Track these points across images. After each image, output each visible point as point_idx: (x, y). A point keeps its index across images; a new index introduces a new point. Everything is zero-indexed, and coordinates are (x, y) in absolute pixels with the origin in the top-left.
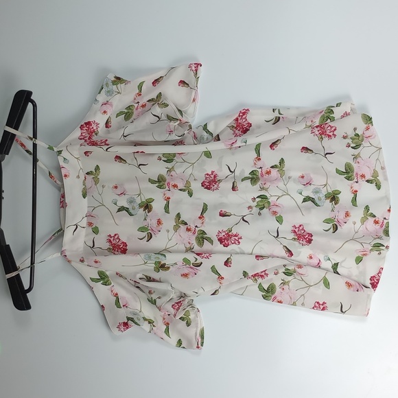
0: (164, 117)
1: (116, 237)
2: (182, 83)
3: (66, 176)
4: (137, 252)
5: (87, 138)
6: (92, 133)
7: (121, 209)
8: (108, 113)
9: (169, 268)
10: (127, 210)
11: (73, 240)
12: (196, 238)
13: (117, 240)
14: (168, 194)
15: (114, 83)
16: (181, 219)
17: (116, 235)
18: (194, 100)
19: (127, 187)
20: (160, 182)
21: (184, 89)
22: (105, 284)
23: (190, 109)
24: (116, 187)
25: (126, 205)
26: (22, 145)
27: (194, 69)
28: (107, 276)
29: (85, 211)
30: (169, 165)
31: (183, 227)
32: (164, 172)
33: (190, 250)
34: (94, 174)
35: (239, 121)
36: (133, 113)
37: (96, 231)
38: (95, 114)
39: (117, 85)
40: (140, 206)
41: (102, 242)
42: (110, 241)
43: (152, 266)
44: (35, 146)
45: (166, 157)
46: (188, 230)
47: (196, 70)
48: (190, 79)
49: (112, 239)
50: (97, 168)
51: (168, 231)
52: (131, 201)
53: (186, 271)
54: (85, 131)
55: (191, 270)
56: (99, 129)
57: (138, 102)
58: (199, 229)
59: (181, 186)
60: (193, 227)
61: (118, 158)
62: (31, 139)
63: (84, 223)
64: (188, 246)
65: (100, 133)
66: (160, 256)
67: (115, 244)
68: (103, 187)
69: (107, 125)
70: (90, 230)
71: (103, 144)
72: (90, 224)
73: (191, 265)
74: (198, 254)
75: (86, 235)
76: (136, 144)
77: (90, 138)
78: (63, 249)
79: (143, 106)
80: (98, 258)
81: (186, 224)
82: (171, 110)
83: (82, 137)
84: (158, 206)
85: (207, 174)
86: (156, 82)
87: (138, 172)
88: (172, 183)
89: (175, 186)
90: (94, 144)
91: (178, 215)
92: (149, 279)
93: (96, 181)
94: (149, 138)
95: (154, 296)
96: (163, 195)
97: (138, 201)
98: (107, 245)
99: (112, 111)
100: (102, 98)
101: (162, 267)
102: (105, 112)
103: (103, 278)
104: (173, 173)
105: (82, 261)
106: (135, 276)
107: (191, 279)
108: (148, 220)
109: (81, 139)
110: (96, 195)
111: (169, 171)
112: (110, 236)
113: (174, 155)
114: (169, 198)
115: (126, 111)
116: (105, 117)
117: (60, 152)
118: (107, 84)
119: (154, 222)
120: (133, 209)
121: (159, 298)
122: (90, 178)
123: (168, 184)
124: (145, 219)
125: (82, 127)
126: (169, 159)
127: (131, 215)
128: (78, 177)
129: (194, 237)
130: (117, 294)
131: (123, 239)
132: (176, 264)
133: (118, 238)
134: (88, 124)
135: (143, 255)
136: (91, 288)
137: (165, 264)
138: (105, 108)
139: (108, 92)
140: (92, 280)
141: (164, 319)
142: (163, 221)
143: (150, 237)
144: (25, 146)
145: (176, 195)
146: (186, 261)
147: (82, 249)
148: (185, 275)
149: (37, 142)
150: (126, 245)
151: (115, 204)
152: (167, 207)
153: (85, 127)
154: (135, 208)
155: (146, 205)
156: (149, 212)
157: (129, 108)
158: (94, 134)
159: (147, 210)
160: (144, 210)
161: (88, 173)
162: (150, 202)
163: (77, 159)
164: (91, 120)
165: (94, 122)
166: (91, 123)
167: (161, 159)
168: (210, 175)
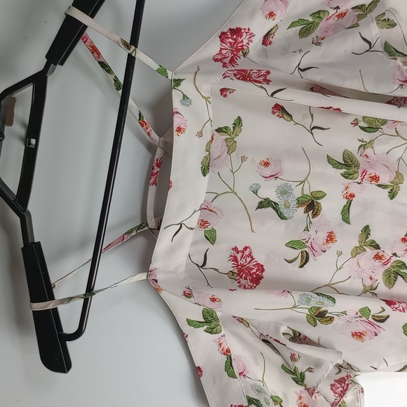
0: (378, 46)
1: (247, 253)
3: (179, 130)
4: (286, 288)
5: (227, 61)
6: (238, 51)
7: (264, 204)
8: (276, 17)
9: (331, 319)
10: (275, 206)
11: (172, 251)
12: (386, 271)
13: (249, 259)
14: (354, 188)
16: (370, 238)
17: (246, 248)
19: (287, 166)
22: (210, 331)
24: (266, 164)
25: (274, 197)
26: (94, 50)
28: (217, 319)
29: (201, 199)
30: (367, 137)
31: (370, 252)
32: (353, 147)
33: (370, 291)
34: (229, 132)
36: (318, 25)
37: (211, 237)
38: (252, 14)
40: (300, 203)
41: (220, 259)
42: (235, 259)
43: (303, 313)
45: (368, 122)
46: (378, 257)
49: (239, 256)
50: (238, 122)
51: (340, 254)
52: (284, 192)
53: (360, 328)
54: (228, 46)
55: (369, 327)
56: (251, 46)
57: (337, 8)
58: (397, 259)
59: (385, 179)
60: (388, 254)
61: (280, 110)
62: (127, 46)
63: (194, 222)
64: (368, 283)
65: (252, 54)
66: (326, 300)
67: (243, 266)
68: (243, 159)
69: (266, 40)
70: (201, 233)
71: (261, 79)
72: (203, 223)
73: (371, 319)
75: (194, 243)
76: (316, 88)
77: (232, 61)
78: (152, 267)
79: (342, 15)
80: (218, 294)
81: (377, 247)
83: (220, 57)
84: (331, 207)
87: (307, 141)
88: (371, 172)
89: (375, 178)
90: (244, 76)
91: (366, 230)
92: (297, 338)
93: (231, 147)
95: (301, 366)
96: (344, 187)
97: (297, 193)
98: (228, 266)
99: (283, 15)
101: (320, 316)
102: (271, 15)
103: (210, 321)
104: (369, 151)
105: (188, 295)
106: (277, 330)
107: (369, 344)
108: (312, 232)
109: (216, 60)
110: (225, 172)
111: (364, 146)
112: (235, 249)
113: (384, 122)
114: (352, 196)
115: (311, 19)
116: (270, 24)
117: (178, 82)
119: (323, 236)
120: (287, 206)
121: (310, 370)
122: (221, 138)
123: (364, 172)
124: (307, 229)
125: (223, 37)
126: (372, 126)
127: (282, 217)
128: (200, 134)
129: (383, 269)
130: (228, 351)
131: (259, 258)
132: (345, 313)
133: (250, 255)
134: (237, 32)
136: (183, 337)
137: (326, 311)
138: (273, 5)
140: (190, 322)
141: (300, 398)
142: (338, 236)
143: (305, 260)
144: (99, 54)
145: (367, 193)
146: (365, 312)
148: (358, 335)
149: (140, 56)
150: (263, 270)
151: (256, 192)
152: (346, 212)
153: (229, 38)
154: (290, 205)
155: (310, 202)
156: (315, 215)
157: (317, 15)
158: (241, 53)
159: (310, 213)
160: (306, 211)
161: (219, 130)
162: (318, 198)
163: (206, 99)
164: (243, 25)
165: (247, 31)
166: (243, 31)
167: (357, 124)
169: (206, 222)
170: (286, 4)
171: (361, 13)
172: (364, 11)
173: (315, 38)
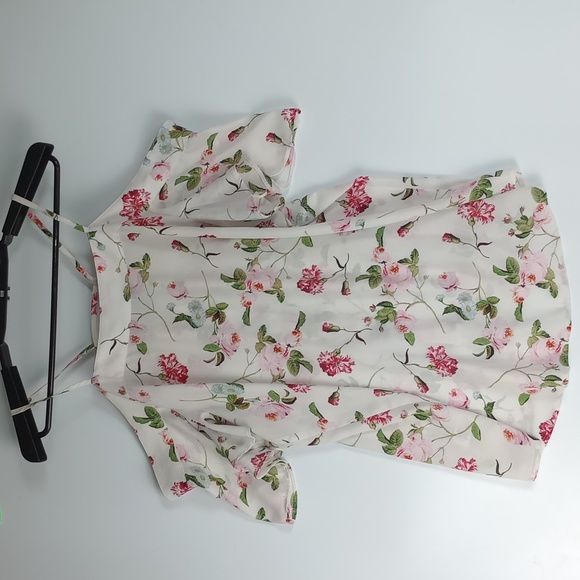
0: (244, 186)
1: (172, 358)
2: (272, 136)
3: (100, 268)
4: (202, 381)
5: (132, 214)
6: (140, 206)
7: (180, 318)
8: (163, 178)
9: (247, 405)
10: (188, 319)
11: (110, 362)
12: (289, 361)
13: (174, 363)
14: (249, 298)
15: (173, 135)
16: (267, 334)
17: (171, 355)
18: (289, 162)
19: (190, 285)
20: (237, 280)
21: (274, 146)
22: (155, 426)
23: (282, 175)
24: (173, 286)
25: (187, 312)
26: (38, 222)
27: (289, 117)
28: (157, 415)
29: (128, 320)
30: (251, 256)
31: (269, 346)
32: (243, 265)
33: (279, 379)
34: (142, 266)
35: (354, 194)
36: (199, 178)
37: (143, 349)
38: (145, 178)
39: (176, 137)
40: (208, 314)
41: (151, 365)
42: (163, 364)
43: (223, 401)
44: (56, 224)
45: (246, 244)
46: (277, 350)
47: (293, 119)
48: (283, 131)
49: (166, 361)
50: (146, 258)
51: (248, 351)
52: (195, 307)
53: (273, 409)
54: (129, 204)
55: (280, 408)
56: (150, 202)
57: (207, 164)
58: (292, 349)
59: (267, 286)
60: (284, 346)
61: (177, 244)
62: (51, 214)
63: (126, 337)
64: (277, 373)
65: (151, 208)
66: (235, 388)
67: (170, 369)
68: (155, 285)
69: (162, 195)
70: (135, 347)
71: (156, 223)
72: (134, 339)
73: (281, 402)
74: (291, 386)
75: (129, 355)
76: (203, 224)
77: (136, 214)
78: (95, 374)
79: (215, 169)
80: (145, 389)
81: (274, 341)
82: (255, 176)
83: (125, 213)
84: (234, 314)
85: (306, 270)
86: (233, 135)
87: (205, 265)
88: (255, 282)
89: (259, 286)
90: (142, 223)
91: (263, 329)
92: (219, 421)
93: (145, 276)
94: (222, 217)
95: (226, 446)
96: (241, 298)
97: (205, 306)
98: (159, 370)
99: (168, 176)
100: (155, 156)
101: (238, 403)
102: (159, 177)
103: (152, 417)
104: (256, 267)
105: (122, 392)
106: (199, 415)
107: (280, 422)
108: (219, 335)
109: (123, 215)
110: (144, 297)
111: (251, 264)
112: (163, 356)
113: (259, 241)
114: (250, 303)
115: (189, 176)
116: (160, 184)
117: (92, 234)
118: (162, 136)
119: (228, 338)
120: (198, 318)
121: (233, 448)
122: (135, 271)
123: (249, 283)
124: (215, 333)
125: (125, 198)
126: (251, 246)
127: (194, 326)
128: (119, 270)
129: (285, 361)
130: (171, 441)
131: (183, 361)
132: (258, 399)
133: (175, 360)
134: (134, 193)
135: (210, 386)
136: (135, 432)
137: (242, 399)
138: (159, 170)
139: (164, 147)
140: (137, 419)
141: (240, 478)
142: (241, 336)
143: (221, 359)
144: (41, 224)
145: (260, 300)
146: (273, 395)
147: (122, 375)
148: (271, 416)
149: (60, 218)
150: (187, 371)
151: (172, 310)
152: (246, 317)
153: (129, 198)
154: (200, 317)
155: (216, 312)
156: (220, 322)
157: (193, 172)
158: (142, 208)
159: (217, 321)
160: (214, 320)
161: (132, 265)
162: (223, 309)
163: (117, 243)
164: (139, 188)
165: (142, 191)
166: (139, 192)
167: (239, 247)
168: (309, 271)
169: (136, 338)
170: (169, 167)
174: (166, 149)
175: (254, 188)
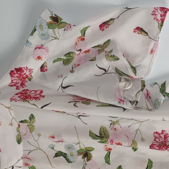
0: (111, 70)
2: (139, 30)
5: (19, 85)
6: (25, 78)
7: (59, 154)
8: (43, 59)
10: (65, 155)
15: (49, 25)
18: (152, 52)
20: (102, 137)
21: (141, 37)
23: (146, 62)
24: (53, 137)
25: (64, 150)
27: (159, 17)
29: (21, 154)
32: (106, 125)
34: (29, 122)
36: (73, 58)
38: (27, 58)
39: (53, 28)
40: (79, 153)
47: (163, 21)
48: (152, 27)
50: (32, 117)
52: (69, 147)
54: (16, 78)
56: (33, 74)
57: (80, 50)
59: (125, 145)
63: (21, 163)
68: (39, 135)
69: (43, 69)
70: (27, 168)
71: (38, 96)
72: (26, 164)
77: (22, 84)
79: (87, 51)
82: (122, 64)
83: (13, 84)
84: (98, 155)
85: (157, 133)
86: (104, 26)
87: (78, 122)
88: (116, 142)
91: (120, 168)
93: (31, 129)
97: (77, 148)
99: (47, 58)
100: (35, 40)
102: (39, 58)
104: (117, 126)
109: (12, 86)
110: (32, 141)
114: (110, 149)
115: (65, 58)
116: (40, 63)
118: (41, 26)
120: (72, 155)
122: (24, 125)
123: (111, 142)
124: (84, 168)
125: (12, 73)
127: (69, 161)
128: (11, 124)
134: (19, 70)
138: (39, 52)
139: (43, 35)
151: (53, 148)
152: (107, 158)
153: (16, 74)
154: (73, 155)
155: (85, 153)
156: (88, 160)
157: (68, 55)
158: (27, 79)
159: (86, 159)
160: (83, 158)
161: (21, 122)
162: (90, 151)
163: (8, 108)
164: (23, 66)
165: (26, 68)
166: (23, 69)
168: (159, 134)
169: (28, 164)
170: (47, 50)
171: (100, 49)
172: (101, 48)
173: (73, 65)
174: (45, 37)
175: (120, 73)
